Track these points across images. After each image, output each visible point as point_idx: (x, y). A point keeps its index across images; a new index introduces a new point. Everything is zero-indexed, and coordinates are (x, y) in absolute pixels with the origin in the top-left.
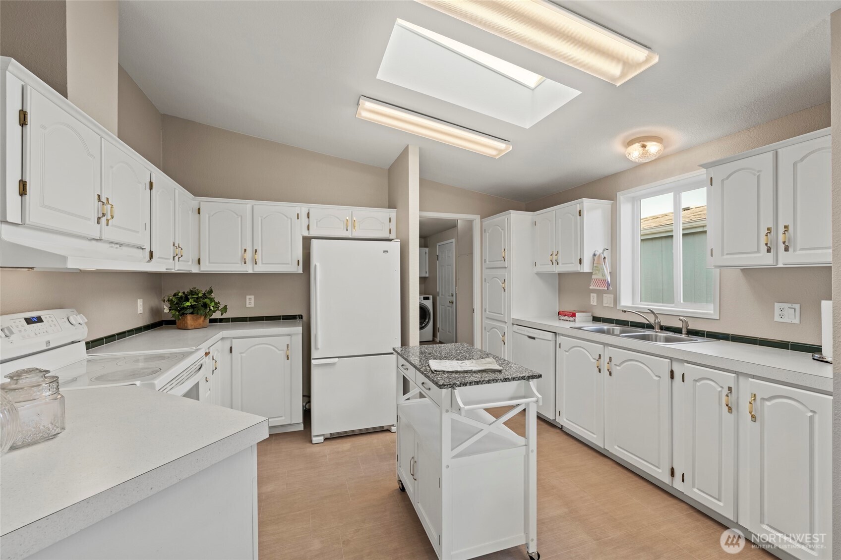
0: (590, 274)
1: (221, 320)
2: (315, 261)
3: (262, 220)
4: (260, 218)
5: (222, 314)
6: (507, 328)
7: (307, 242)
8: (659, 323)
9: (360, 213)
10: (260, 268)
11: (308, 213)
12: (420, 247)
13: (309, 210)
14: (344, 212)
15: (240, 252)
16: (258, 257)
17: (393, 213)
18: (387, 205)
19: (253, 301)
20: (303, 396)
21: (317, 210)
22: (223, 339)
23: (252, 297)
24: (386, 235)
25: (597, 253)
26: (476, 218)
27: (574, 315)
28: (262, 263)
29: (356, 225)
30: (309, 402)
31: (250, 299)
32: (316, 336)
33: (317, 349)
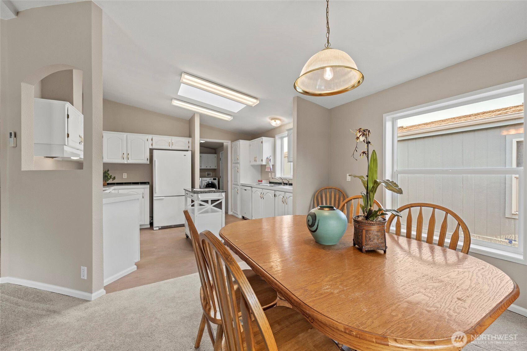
0: (266, 165)
1: (111, 184)
2: (155, 158)
3: (131, 141)
4: (130, 141)
5: (113, 180)
6: (239, 187)
7: (151, 151)
8: (283, 182)
9: (175, 139)
10: (130, 161)
11: (152, 139)
12: (200, 153)
13: (152, 137)
14: (168, 139)
15: (121, 154)
16: (130, 156)
17: (190, 139)
18: (188, 135)
19: (126, 176)
20: (150, 217)
21: (156, 138)
22: (114, 189)
23: (126, 174)
24: (187, 149)
25: (268, 158)
26: (230, 142)
27: (262, 181)
28: (131, 159)
29: (174, 144)
30: (152, 219)
31: (125, 175)
32: (155, 188)
33: (156, 193)
